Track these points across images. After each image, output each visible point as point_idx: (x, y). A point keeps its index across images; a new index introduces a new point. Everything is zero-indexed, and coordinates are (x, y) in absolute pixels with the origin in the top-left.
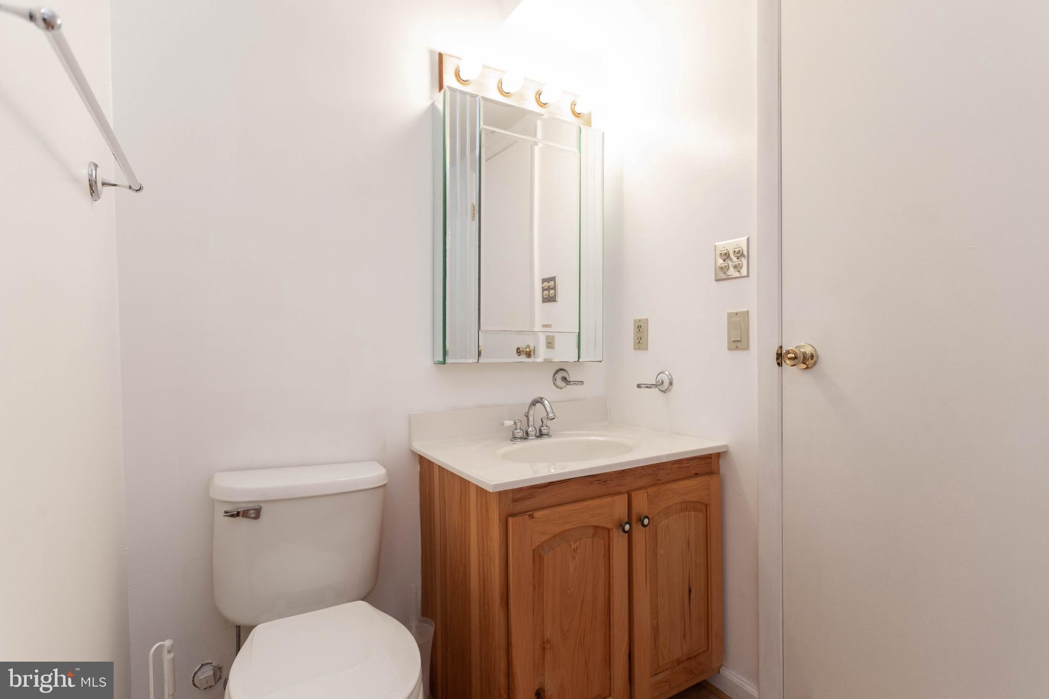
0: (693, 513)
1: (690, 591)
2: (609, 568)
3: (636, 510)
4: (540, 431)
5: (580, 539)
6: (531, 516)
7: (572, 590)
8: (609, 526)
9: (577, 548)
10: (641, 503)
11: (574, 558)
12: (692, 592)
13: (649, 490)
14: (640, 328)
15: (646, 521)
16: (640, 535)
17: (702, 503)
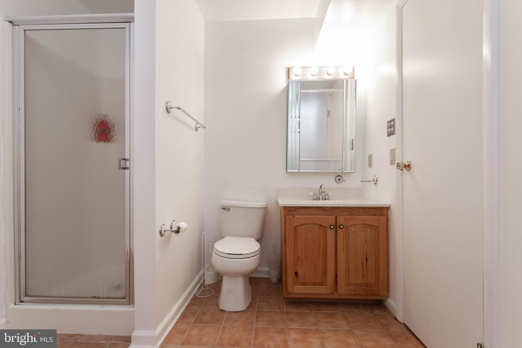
0: (369, 229)
1: (367, 260)
2: (326, 240)
3: (339, 223)
4: (325, 198)
5: (313, 228)
6: (294, 216)
7: (309, 243)
8: (326, 226)
9: (311, 230)
10: (341, 220)
11: (310, 233)
12: (368, 260)
13: (346, 217)
14: (370, 158)
15: (342, 227)
16: (340, 232)
17: (376, 227)
